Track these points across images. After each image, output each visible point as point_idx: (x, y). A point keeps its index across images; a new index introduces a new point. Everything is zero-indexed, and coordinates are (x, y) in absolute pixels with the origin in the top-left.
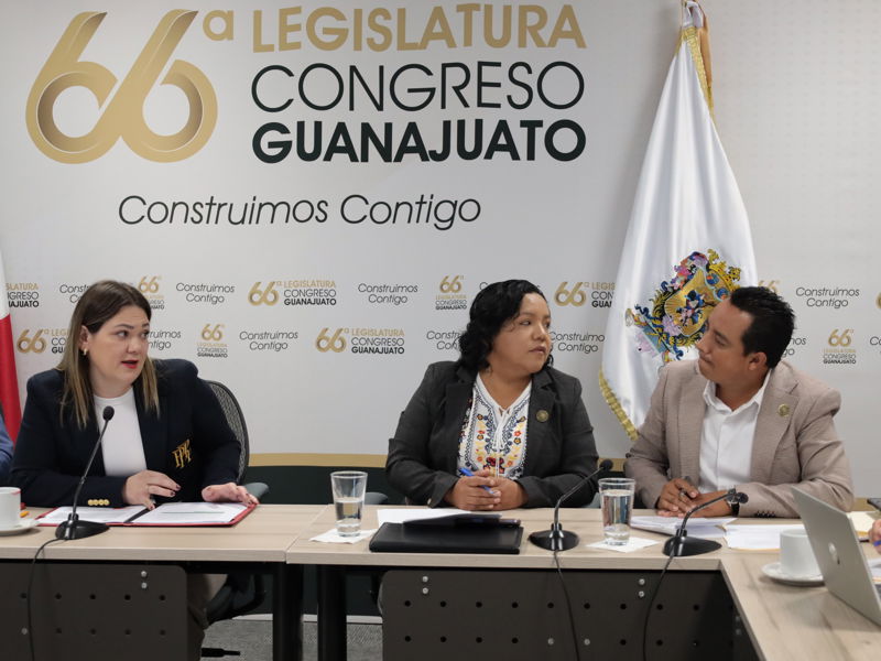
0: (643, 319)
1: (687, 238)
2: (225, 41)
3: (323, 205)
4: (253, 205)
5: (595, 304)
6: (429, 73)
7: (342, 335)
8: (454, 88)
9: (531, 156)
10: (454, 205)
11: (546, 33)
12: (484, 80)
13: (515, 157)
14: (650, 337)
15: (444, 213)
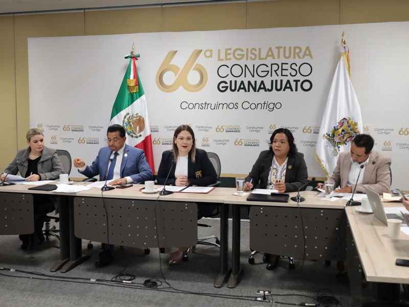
0: (328, 137)
1: (342, 114)
2: (210, 58)
3: (237, 104)
4: (217, 104)
5: (314, 133)
6: (267, 66)
7: (242, 141)
8: (274, 71)
9: (296, 90)
10: (274, 104)
11: (301, 55)
12: (283, 68)
13: (292, 90)
14: (330, 142)
15: (271, 106)
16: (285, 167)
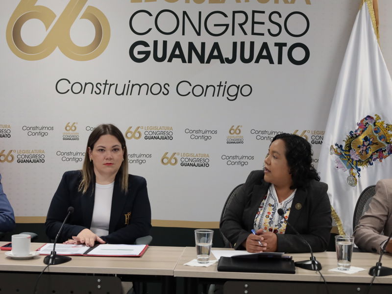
0: (339, 151)
1: (364, 108)
3: (166, 86)
4: (129, 85)
5: (313, 142)
6: (226, 16)
7: (176, 156)
8: (239, 24)
9: (280, 62)
10: (238, 88)
12: (256, 20)
13: (272, 62)
14: (343, 161)
16: (289, 206)
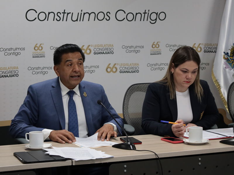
0: (226, 57)
3: (108, 14)
4: (81, 13)
5: (205, 52)
7: (116, 66)
10: (157, 14)
14: (229, 63)
15: (154, 17)
